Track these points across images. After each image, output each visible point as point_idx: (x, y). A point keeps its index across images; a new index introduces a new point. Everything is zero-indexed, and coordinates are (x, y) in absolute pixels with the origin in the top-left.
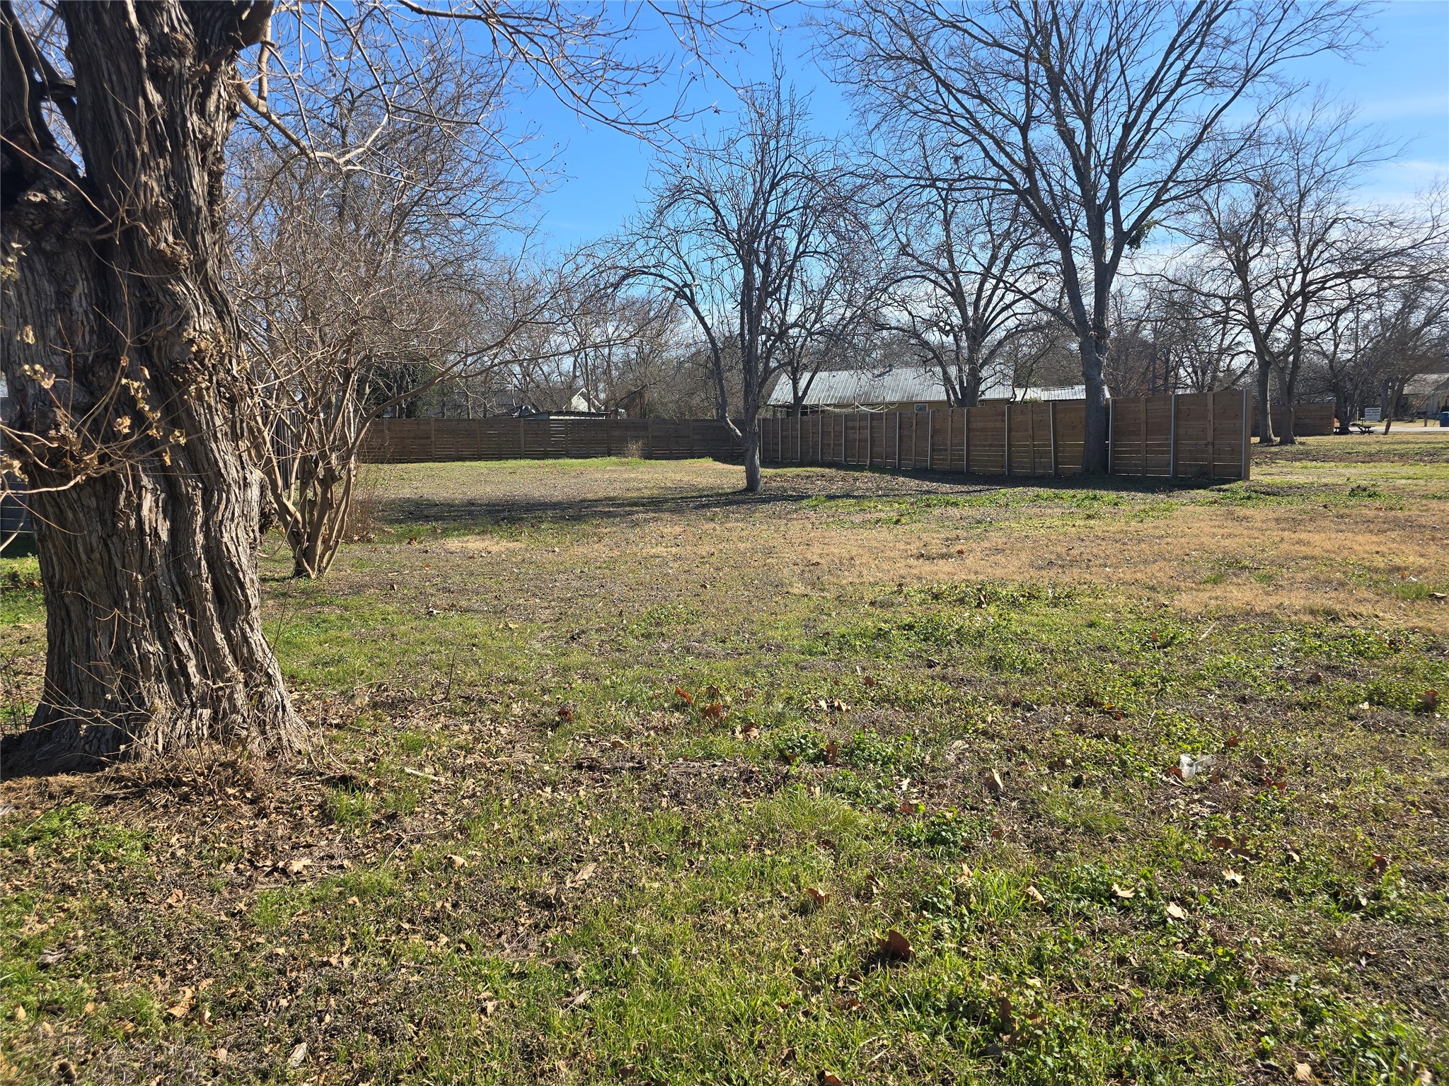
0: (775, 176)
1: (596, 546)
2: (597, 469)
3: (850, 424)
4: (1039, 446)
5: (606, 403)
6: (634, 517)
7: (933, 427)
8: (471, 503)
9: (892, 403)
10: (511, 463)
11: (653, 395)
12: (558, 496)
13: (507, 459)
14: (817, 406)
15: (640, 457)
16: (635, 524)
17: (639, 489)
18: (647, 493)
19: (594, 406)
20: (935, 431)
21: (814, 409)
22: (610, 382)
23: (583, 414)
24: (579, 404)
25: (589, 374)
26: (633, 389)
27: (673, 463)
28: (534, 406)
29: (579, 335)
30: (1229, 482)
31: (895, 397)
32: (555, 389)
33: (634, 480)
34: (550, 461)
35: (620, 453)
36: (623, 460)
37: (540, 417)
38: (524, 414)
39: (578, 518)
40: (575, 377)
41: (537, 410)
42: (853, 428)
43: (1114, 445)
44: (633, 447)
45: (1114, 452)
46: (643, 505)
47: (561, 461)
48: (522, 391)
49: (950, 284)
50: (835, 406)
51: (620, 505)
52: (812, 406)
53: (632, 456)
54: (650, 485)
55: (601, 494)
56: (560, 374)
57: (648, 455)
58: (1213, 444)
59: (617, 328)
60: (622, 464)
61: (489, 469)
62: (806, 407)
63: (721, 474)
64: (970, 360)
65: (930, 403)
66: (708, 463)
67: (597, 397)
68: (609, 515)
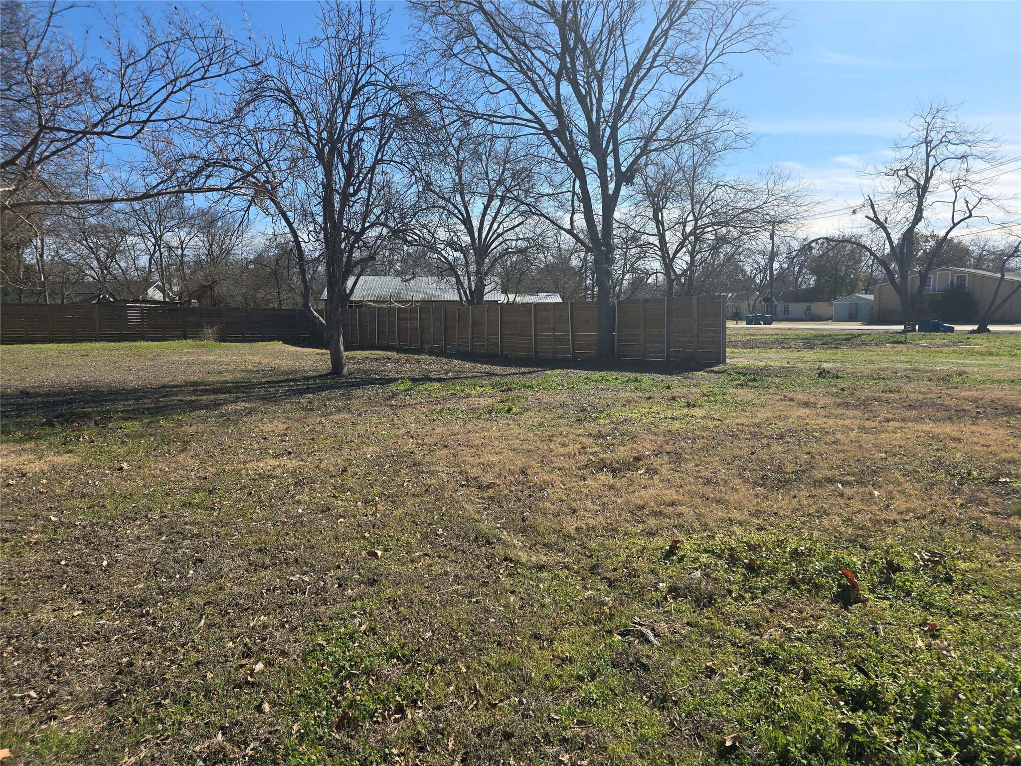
0: (357, 82)
1: (181, 458)
2: (174, 351)
3: (402, 315)
4: (560, 336)
5: (180, 294)
6: (223, 409)
7: (473, 319)
8: (25, 393)
9: (418, 302)
10: (86, 346)
11: (223, 288)
12: (133, 381)
13: (81, 341)
14: (361, 301)
15: (216, 340)
16: (227, 419)
17: (220, 373)
18: (229, 377)
19: (169, 296)
20: (474, 323)
21: (359, 304)
22: (183, 278)
23: (159, 302)
24: (155, 294)
25: (164, 272)
26: (205, 283)
27: (246, 346)
28: (111, 295)
29: (154, 237)
30: (714, 365)
31: (419, 297)
32: (131, 281)
33: (213, 362)
34: (127, 344)
35: (196, 336)
36: (200, 343)
37: (116, 304)
38: (104, 303)
39: (158, 411)
40: (150, 271)
41: (114, 298)
42: (405, 319)
43: (619, 336)
44: (209, 331)
45: (619, 341)
46: (229, 392)
47: (137, 344)
48: (101, 282)
49: (462, 215)
50: (374, 302)
51: (205, 392)
52: (356, 302)
53: (208, 339)
54: (231, 368)
55: (180, 379)
56: (137, 269)
57: (223, 338)
58: (697, 336)
59: (189, 234)
60: (199, 347)
61: (61, 352)
62: (352, 302)
63: (295, 357)
64: (478, 272)
65: (444, 302)
66: (278, 345)
67: (171, 289)
68: (194, 406)
